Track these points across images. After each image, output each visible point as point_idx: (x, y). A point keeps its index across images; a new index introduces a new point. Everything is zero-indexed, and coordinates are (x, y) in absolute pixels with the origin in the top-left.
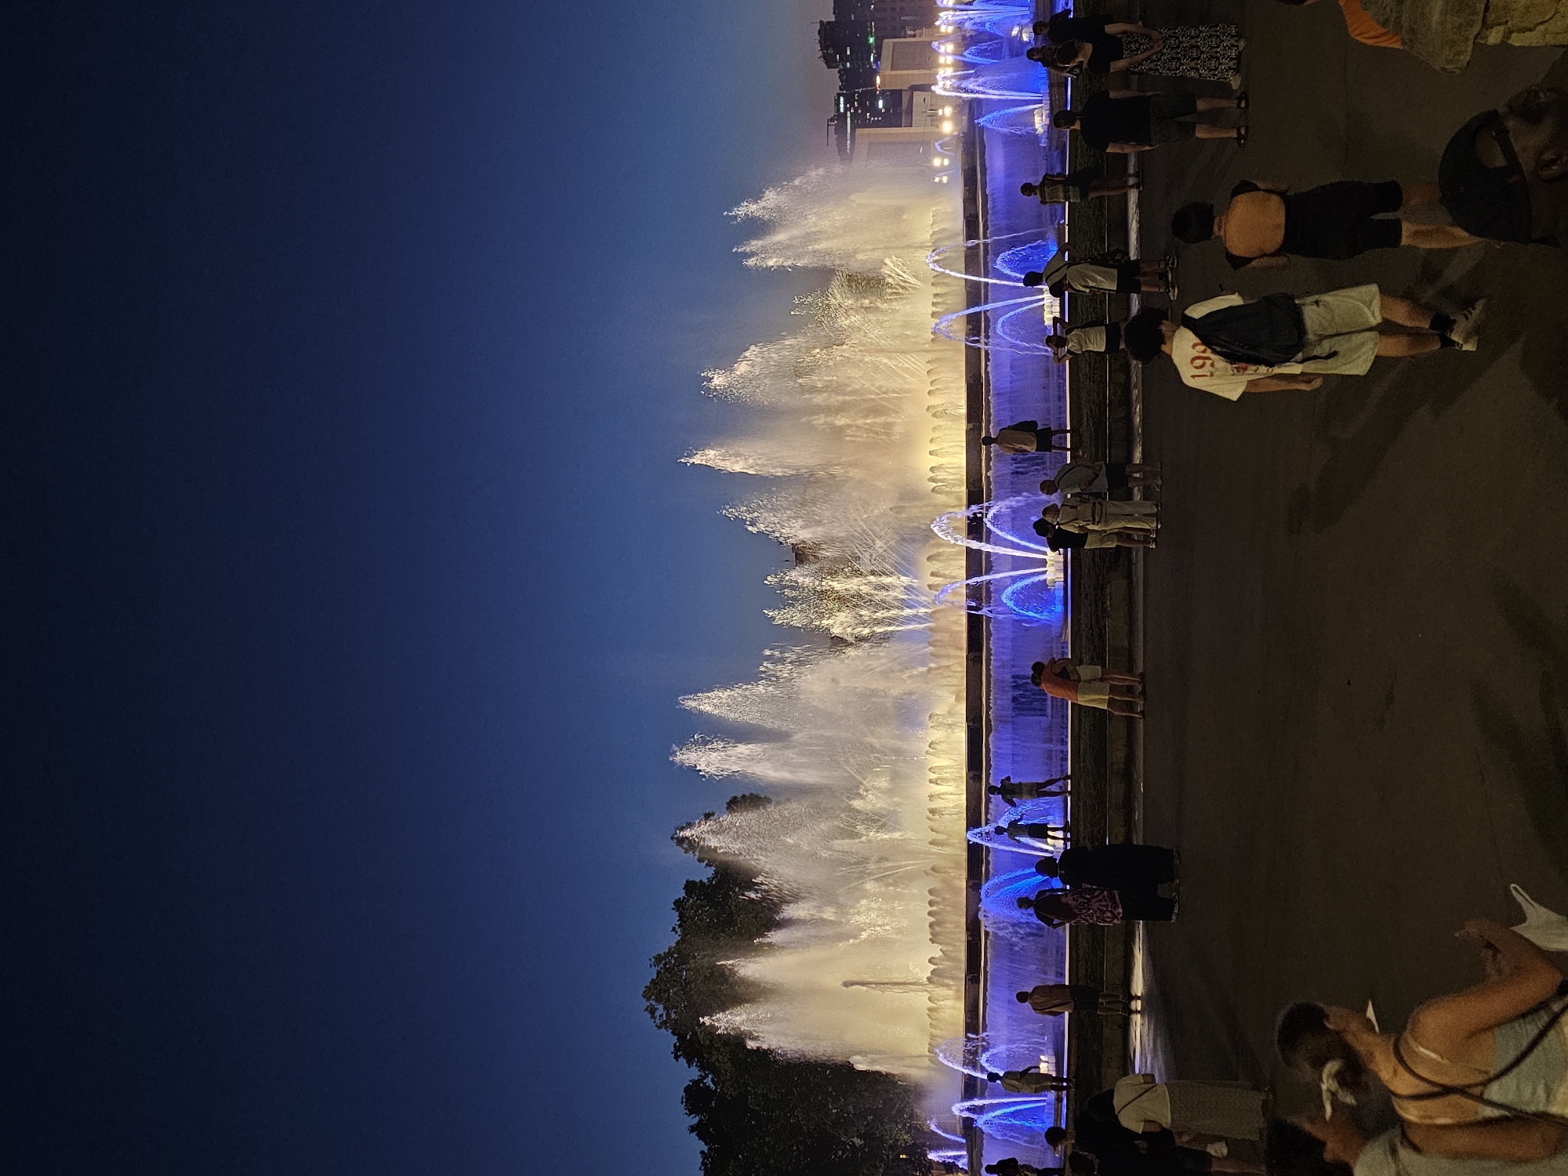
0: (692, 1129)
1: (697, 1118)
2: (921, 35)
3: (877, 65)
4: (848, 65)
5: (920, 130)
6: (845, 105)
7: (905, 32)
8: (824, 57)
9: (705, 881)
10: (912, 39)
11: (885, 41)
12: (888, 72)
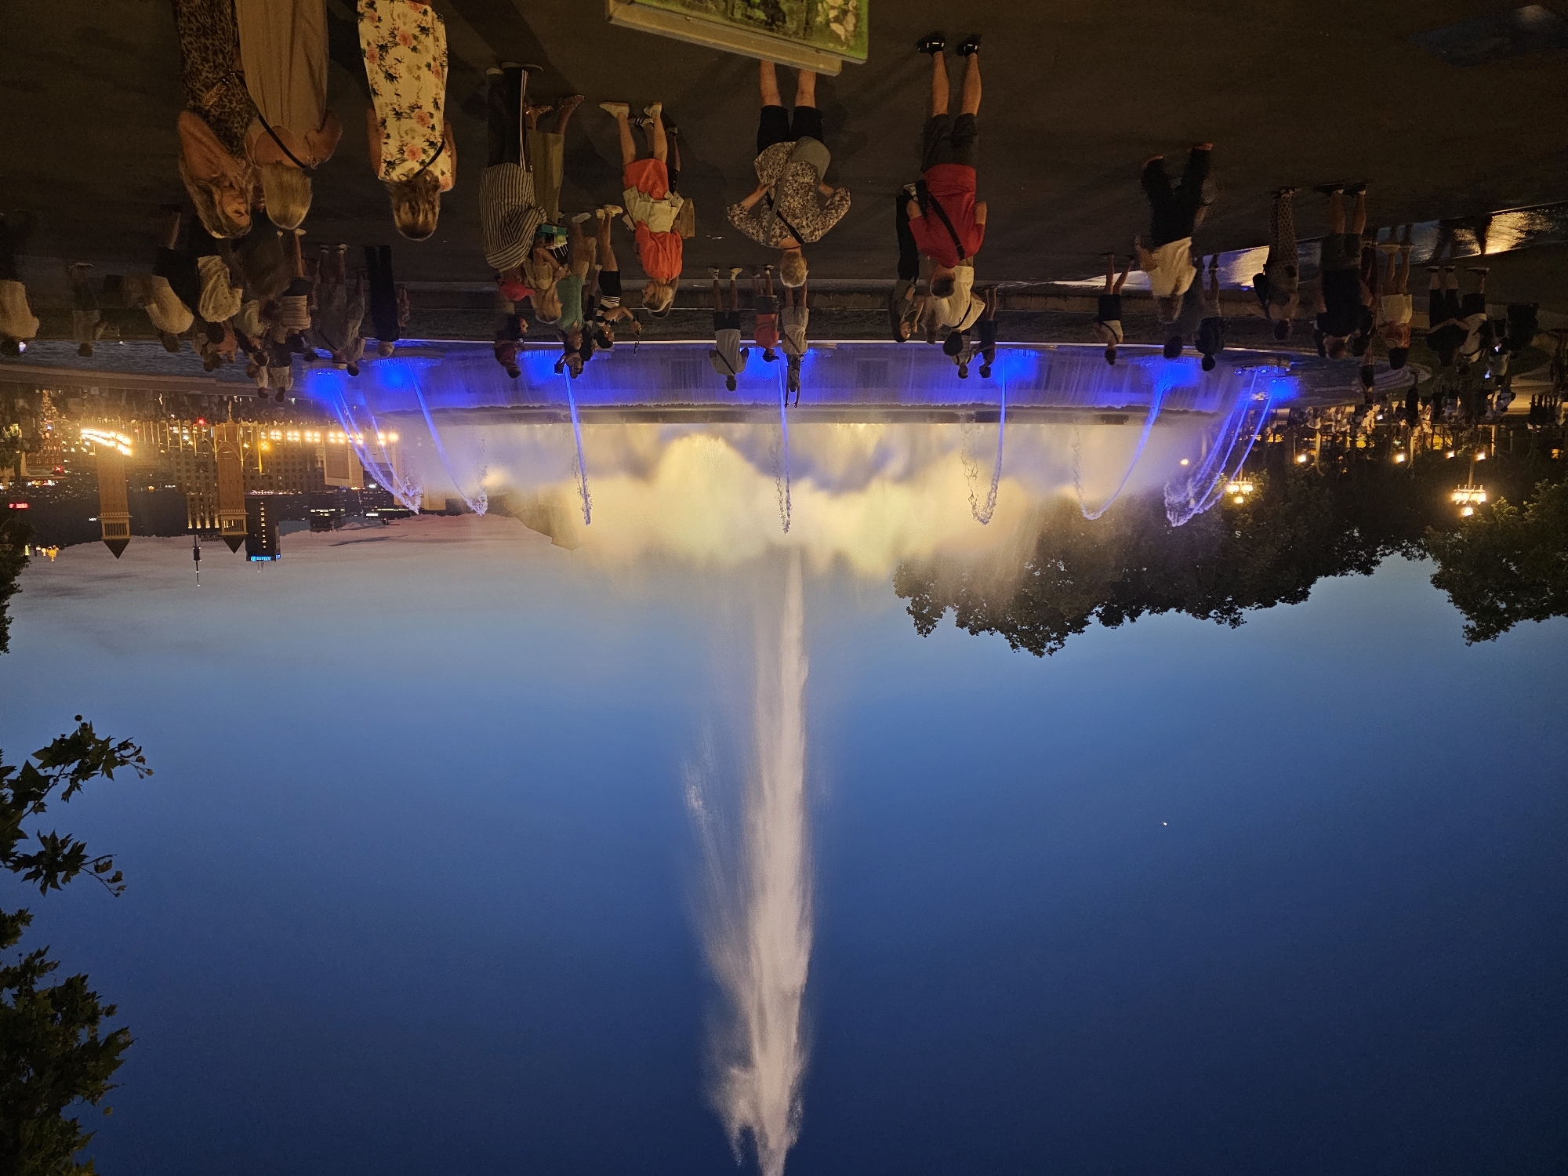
0: (1135, 621)
1: (1126, 617)
2: (322, 457)
3: (343, 489)
4: (342, 510)
5: (394, 457)
6: (372, 512)
7: (320, 468)
8: (336, 528)
9: (956, 613)
10: (325, 464)
11: (326, 483)
12: (350, 480)
